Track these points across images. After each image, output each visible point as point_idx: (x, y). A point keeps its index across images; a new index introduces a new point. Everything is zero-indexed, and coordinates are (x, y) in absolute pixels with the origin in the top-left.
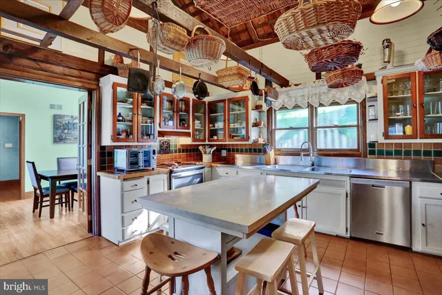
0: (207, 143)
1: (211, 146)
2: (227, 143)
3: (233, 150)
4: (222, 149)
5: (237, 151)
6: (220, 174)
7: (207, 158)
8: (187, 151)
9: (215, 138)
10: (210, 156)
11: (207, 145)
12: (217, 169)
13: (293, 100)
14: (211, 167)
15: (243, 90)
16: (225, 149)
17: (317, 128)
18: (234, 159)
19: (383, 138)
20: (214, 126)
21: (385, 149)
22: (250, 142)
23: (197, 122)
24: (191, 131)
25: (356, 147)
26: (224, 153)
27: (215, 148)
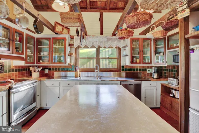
0: (35, 65)
1: (39, 67)
2: (51, 65)
3: (53, 69)
4: (45, 69)
5: (56, 70)
6: (48, 85)
7: (35, 75)
8: (19, 70)
9: (41, 61)
10: (38, 74)
11: (36, 66)
12: (44, 81)
13: (91, 43)
14: (40, 80)
15: (63, 34)
16: (47, 69)
17: (100, 58)
18: (53, 74)
19: (130, 64)
20: (40, 54)
21: (127, 68)
22: (67, 65)
23: (29, 50)
24: (24, 56)
25: (116, 68)
26: (46, 71)
27: (42, 68)
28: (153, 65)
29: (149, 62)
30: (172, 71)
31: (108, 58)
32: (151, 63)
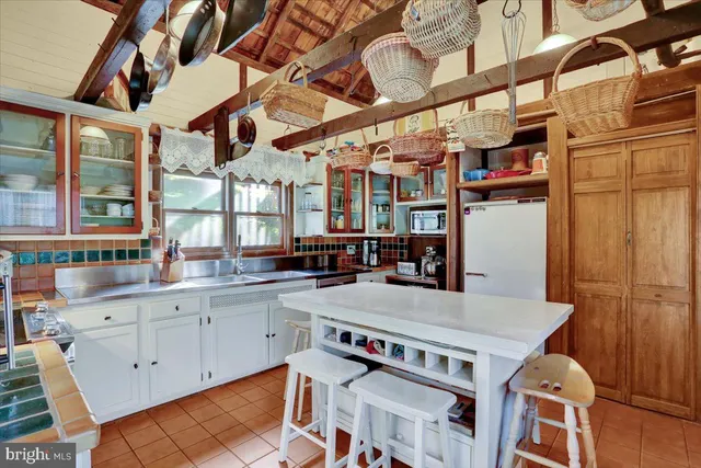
17: (235, 214)
19: (327, 231)
21: (307, 244)
22: (145, 235)
25: (279, 244)
28: (367, 234)
29: (360, 227)
30: (396, 247)
31: (258, 214)
32: (363, 231)
